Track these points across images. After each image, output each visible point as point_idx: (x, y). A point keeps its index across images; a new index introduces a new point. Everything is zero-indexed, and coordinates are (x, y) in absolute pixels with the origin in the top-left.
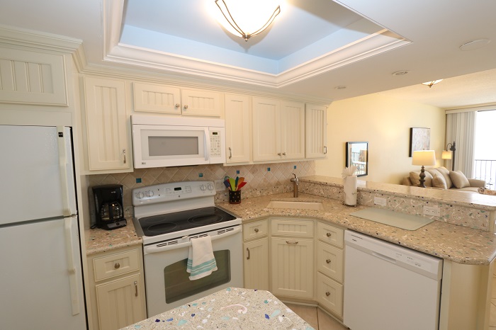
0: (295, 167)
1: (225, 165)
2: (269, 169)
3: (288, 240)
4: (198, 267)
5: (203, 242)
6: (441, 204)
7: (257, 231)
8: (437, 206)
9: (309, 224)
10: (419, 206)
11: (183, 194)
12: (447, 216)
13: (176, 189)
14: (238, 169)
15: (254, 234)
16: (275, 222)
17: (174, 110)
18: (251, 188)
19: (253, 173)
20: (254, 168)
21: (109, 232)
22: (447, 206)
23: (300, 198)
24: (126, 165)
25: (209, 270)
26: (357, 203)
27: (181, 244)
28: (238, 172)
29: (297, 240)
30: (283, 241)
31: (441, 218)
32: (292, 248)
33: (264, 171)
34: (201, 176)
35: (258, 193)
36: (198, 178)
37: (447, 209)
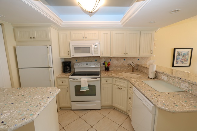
0: (139, 60)
1: (100, 57)
2: (125, 60)
3: (118, 87)
4: (82, 88)
5: (85, 81)
6: (189, 83)
7: (107, 81)
8: (187, 84)
9: (126, 82)
10: (179, 83)
11: (88, 66)
12: (191, 90)
13: (86, 64)
14: (110, 59)
15: (105, 82)
16: (115, 79)
17: (83, 39)
18: (116, 66)
19: (117, 61)
20: (117, 59)
21: (65, 74)
22: (192, 85)
23: (134, 73)
24: (69, 56)
25: (85, 89)
26: (155, 77)
27: (79, 80)
28: (110, 60)
29: (121, 88)
30: (117, 87)
31: (188, 91)
32: (120, 90)
33: (122, 61)
34: (96, 60)
35: (119, 69)
36: (95, 61)
37: (192, 86)
